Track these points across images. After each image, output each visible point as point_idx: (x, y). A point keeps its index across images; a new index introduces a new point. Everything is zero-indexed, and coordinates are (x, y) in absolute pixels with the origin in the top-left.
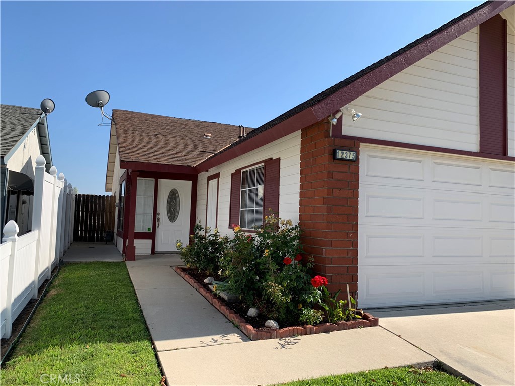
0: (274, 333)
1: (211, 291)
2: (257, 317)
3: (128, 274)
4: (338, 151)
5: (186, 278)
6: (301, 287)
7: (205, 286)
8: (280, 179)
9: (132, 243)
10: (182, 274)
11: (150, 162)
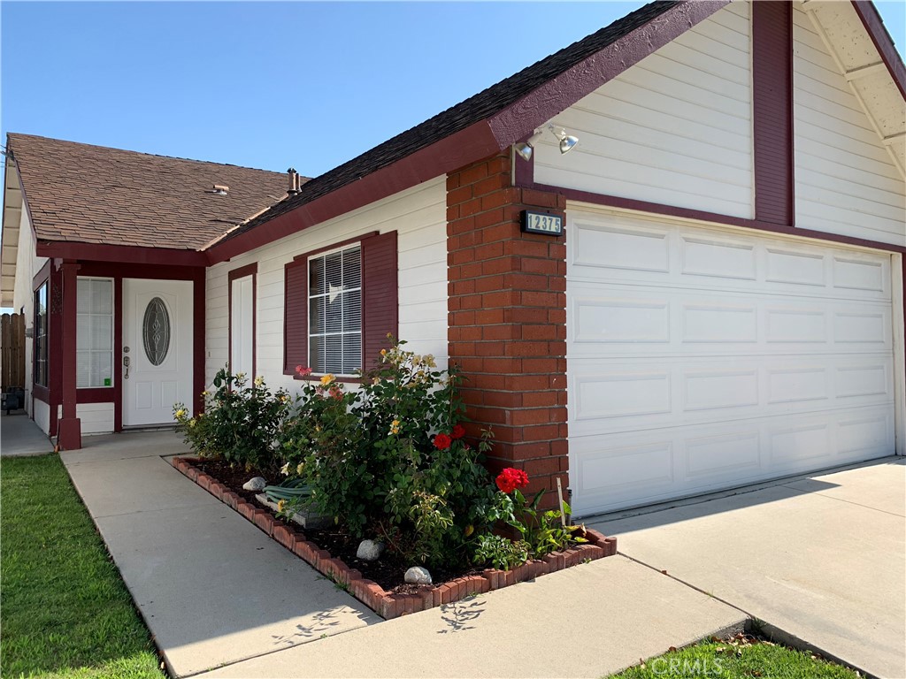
0: (429, 597)
1: (268, 510)
2: (379, 559)
3: (70, 481)
4: (529, 215)
5: (202, 481)
6: (472, 492)
7: (249, 497)
8: (400, 273)
9: (69, 413)
10: (192, 472)
11: (104, 242)
